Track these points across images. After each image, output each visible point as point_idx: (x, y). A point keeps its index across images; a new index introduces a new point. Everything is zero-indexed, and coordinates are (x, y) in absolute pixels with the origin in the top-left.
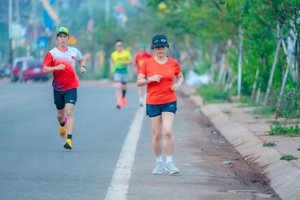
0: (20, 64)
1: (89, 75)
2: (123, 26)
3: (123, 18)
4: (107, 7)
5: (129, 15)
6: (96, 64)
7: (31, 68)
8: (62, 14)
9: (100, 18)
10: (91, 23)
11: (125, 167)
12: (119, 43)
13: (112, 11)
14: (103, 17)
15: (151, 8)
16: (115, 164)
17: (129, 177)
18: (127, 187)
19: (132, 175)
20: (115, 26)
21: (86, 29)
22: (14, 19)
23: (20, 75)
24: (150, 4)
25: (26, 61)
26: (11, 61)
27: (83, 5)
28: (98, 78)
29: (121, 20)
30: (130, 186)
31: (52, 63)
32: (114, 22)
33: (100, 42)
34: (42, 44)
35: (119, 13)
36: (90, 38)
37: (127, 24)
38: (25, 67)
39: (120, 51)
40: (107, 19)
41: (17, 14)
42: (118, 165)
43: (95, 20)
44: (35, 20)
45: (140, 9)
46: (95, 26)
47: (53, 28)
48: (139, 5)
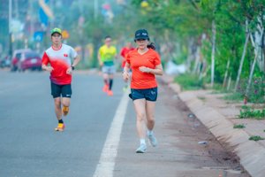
0: (19, 55)
2: (110, 22)
3: (110, 15)
5: (115, 12)
6: (86, 55)
7: (29, 59)
8: (55, 11)
9: (90, 15)
10: (82, 19)
11: (112, 147)
13: (100, 9)
14: (92, 15)
15: (135, 5)
16: (103, 143)
17: (115, 155)
18: (113, 164)
20: (103, 22)
21: (77, 25)
22: (13, 16)
23: (19, 65)
24: (133, 2)
25: (24, 53)
26: (11, 53)
27: (74, 3)
28: (88, 68)
29: (108, 17)
32: (102, 18)
33: (89, 36)
34: (39, 37)
35: (106, 10)
36: (81, 32)
37: (114, 20)
38: (23, 58)
39: (109, 46)
40: (96, 16)
41: (16, 11)
42: (105, 145)
43: (86, 16)
44: (32, 16)
45: (125, 7)
46: (85, 22)
47: (47, 24)
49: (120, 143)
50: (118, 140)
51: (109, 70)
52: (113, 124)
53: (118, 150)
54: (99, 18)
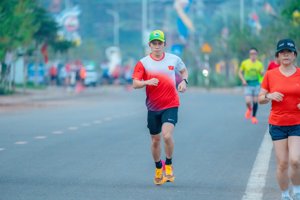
1: (223, 83)
2: (258, 33)
3: (258, 26)
4: (242, 16)
5: (263, 23)
8: (196, 21)
9: (234, 26)
10: (225, 31)
11: (260, 176)
12: (253, 51)
13: (247, 19)
14: (237, 25)
15: (285, 16)
16: (250, 172)
17: (263, 185)
18: (261, 195)
19: (266, 183)
20: (249, 34)
21: (220, 37)
22: (148, 27)
24: (284, 12)
27: (217, 13)
28: (232, 86)
29: (256, 28)
30: (264, 194)
31: (145, 76)
32: (249, 30)
33: (234, 50)
35: (253, 21)
36: (225, 45)
37: (262, 32)
39: (254, 60)
40: (242, 27)
41: (151, 22)
42: (252, 173)
43: (230, 27)
45: (275, 17)
46: (230, 33)
47: (186, 35)
48: (273, 13)
49: (268, 171)
50: (267, 168)
51: (253, 91)
52: (260, 149)
53: (267, 179)
54: (245, 30)
